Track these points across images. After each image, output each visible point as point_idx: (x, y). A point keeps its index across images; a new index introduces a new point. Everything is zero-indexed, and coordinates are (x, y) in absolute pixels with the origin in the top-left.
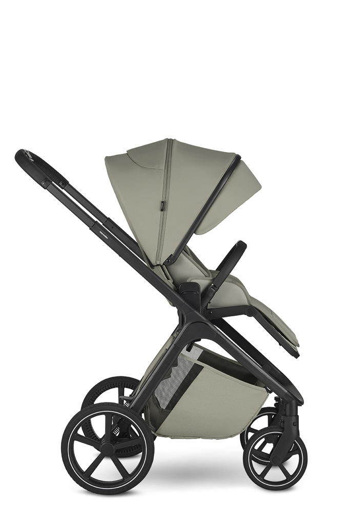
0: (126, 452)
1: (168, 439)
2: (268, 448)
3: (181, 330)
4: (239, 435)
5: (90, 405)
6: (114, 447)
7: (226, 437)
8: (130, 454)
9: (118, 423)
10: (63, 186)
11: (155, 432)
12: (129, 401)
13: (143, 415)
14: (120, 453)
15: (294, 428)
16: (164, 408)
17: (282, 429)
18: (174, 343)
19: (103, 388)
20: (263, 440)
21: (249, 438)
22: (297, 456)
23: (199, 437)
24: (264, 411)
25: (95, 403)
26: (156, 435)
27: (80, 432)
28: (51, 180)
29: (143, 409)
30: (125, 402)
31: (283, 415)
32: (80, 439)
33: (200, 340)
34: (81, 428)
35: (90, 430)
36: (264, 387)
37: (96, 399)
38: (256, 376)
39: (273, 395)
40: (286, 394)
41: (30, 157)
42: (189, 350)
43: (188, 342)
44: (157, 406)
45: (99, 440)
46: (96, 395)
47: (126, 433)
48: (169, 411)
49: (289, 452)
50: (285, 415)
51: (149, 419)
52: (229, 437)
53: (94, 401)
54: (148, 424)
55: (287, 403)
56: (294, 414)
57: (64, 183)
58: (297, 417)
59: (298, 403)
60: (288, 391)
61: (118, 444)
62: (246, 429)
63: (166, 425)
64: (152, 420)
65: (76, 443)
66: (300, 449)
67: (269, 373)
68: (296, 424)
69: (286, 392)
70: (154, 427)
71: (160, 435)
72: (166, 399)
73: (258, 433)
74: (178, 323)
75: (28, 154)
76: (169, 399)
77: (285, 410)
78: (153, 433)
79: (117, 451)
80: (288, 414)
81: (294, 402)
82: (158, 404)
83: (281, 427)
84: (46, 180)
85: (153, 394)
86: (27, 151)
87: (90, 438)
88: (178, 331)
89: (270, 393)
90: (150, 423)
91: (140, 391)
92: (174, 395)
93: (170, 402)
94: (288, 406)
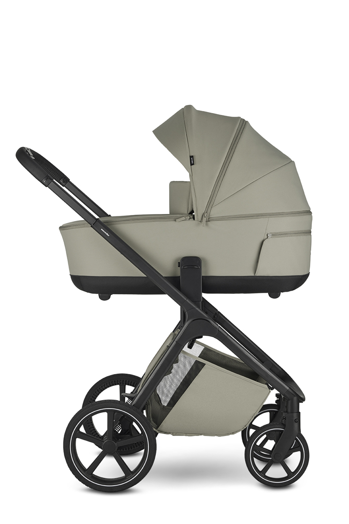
0: (127, 450)
1: (170, 435)
2: (270, 445)
3: (182, 327)
4: (241, 432)
5: (91, 403)
6: (116, 444)
7: (228, 434)
8: (132, 452)
9: (120, 420)
10: (64, 184)
11: (156, 429)
12: (131, 398)
13: (145, 411)
14: (122, 450)
15: (296, 425)
16: (166, 405)
17: (284, 426)
18: (176, 340)
19: (104, 385)
20: (265, 436)
21: (250, 434)
22: (299, 453)
23: (201, 435)
24: (265, 408)
25: (96, 400)
26: (157, 432)
27: (82, 429)
28: (52, 178)
29: (145, 406)
30: (127, 399)
31: (284, 412)
32: (83, 436)
33: (201, 337)
34: (82, 426)
35: (91, 428)
36: (266, 384)
37: (97, 396)
38: (257, 373)
39: (275, 392)
40: (288, 390)
41: (31, 154)
42: (190, 347)
43: (190, 339)
44: (158, 403)
45: (100, 437)
46: (98, 393)
47: (128, 430)
48: (170, 408)
49: (290, 449)
50: (287, 412)
51: (151, 415)
52: (231, 434)
53: (96, 398)
54: (150, 421)
55: (289, 400)
56: (296, 411)
57: (65, 180)
58: (299, 413)
59: (300, 400)
60: (290, 388)
61: (120, 441)
62: (248, 426)
63: (167, 422)
64: (153, 417)
65: (78, 441)
66: (302, 446)
67: (271, 370)
68: (298, 420)
69: (288, 388)
70: (155, 423)
71: (162, 432)
72: (167, 396)
73: (259, 430)
74: (180, 320)
75: (29, 151)
76: (170, 396)
77: (287, 407)
78: (155, 429)
79: (119, 448)
80: (289, 411)
81: (295, 398)
82: (159, 401)
83: (283, 424)
84: (47, 178)
85: (155, 391)
86: (28, 149)
87: (91, 435)
88: (179, 328)
89: (272, 389)
90: (151, 419)
91: (141, 388)
92: (176, 392)
93: (172, 399)
94: (290, 402)
